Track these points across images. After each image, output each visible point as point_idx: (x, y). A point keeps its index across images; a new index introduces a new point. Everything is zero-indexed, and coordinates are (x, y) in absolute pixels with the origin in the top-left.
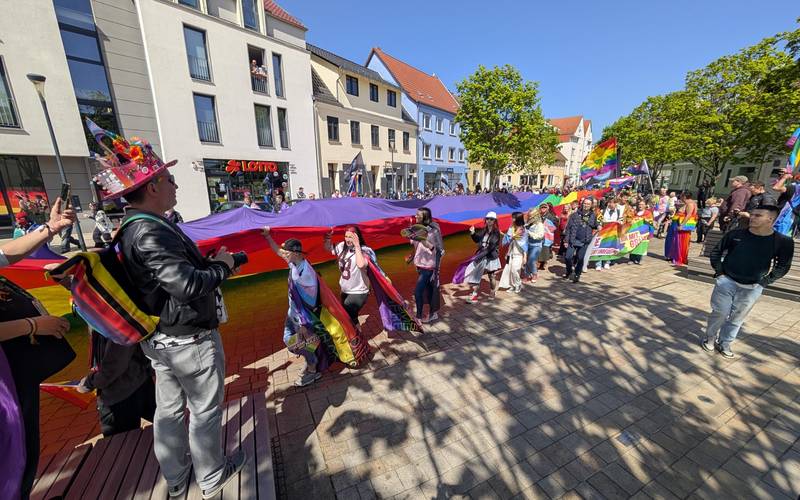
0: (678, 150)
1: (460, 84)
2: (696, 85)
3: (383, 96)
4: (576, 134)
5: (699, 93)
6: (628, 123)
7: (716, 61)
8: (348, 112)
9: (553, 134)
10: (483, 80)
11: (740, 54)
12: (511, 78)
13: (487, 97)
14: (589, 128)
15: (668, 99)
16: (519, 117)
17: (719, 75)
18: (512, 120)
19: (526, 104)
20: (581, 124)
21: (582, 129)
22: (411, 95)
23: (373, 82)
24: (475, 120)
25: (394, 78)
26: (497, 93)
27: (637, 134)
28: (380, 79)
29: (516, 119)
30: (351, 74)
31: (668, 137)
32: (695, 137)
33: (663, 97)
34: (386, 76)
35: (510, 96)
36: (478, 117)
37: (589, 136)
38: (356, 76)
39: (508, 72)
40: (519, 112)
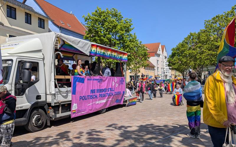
0: (207, 59)
1: (86, 17)
2: (209, 28)
3: (35, 21)
4: (158, 52)
5: (211, 31)
6: (183, 45)
7: (215, 17)
8: (7, 29)
9: (144, 50)
10: (100, 15)
11: (224, 14)
12: (116, 16)
13: (103, 25)
14: (164, 50)
15: (199, 34)
16: (123, 38)
17: (218, 23)
18: (120, 40)
19: (126, 31)
20: (160, 47)
21: (161, 50)
22: (55, 22)
23: (28, 12)
24: (97, 38)
25: (44, 11)
26: (109, 23)
27: (188, 52)
28: (33, 11)
29: (121, 38)
30: (11, 5)
31: (202, 53)
32: (214, 53)
33: (197, 33)
34: (37, 9)
35: (117, 26)
36: (99, 36)
37: (165, 54)
38: (15, 6)
39: (114, 13)
40: (123, 34)
